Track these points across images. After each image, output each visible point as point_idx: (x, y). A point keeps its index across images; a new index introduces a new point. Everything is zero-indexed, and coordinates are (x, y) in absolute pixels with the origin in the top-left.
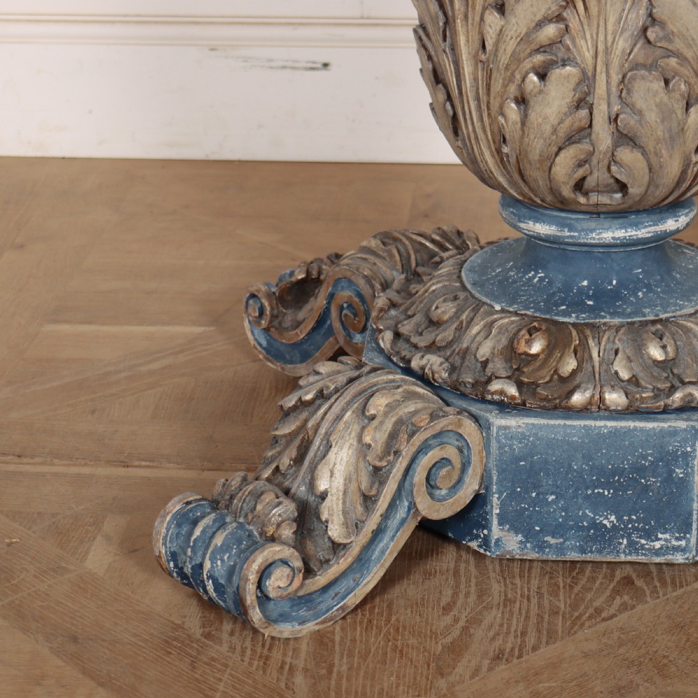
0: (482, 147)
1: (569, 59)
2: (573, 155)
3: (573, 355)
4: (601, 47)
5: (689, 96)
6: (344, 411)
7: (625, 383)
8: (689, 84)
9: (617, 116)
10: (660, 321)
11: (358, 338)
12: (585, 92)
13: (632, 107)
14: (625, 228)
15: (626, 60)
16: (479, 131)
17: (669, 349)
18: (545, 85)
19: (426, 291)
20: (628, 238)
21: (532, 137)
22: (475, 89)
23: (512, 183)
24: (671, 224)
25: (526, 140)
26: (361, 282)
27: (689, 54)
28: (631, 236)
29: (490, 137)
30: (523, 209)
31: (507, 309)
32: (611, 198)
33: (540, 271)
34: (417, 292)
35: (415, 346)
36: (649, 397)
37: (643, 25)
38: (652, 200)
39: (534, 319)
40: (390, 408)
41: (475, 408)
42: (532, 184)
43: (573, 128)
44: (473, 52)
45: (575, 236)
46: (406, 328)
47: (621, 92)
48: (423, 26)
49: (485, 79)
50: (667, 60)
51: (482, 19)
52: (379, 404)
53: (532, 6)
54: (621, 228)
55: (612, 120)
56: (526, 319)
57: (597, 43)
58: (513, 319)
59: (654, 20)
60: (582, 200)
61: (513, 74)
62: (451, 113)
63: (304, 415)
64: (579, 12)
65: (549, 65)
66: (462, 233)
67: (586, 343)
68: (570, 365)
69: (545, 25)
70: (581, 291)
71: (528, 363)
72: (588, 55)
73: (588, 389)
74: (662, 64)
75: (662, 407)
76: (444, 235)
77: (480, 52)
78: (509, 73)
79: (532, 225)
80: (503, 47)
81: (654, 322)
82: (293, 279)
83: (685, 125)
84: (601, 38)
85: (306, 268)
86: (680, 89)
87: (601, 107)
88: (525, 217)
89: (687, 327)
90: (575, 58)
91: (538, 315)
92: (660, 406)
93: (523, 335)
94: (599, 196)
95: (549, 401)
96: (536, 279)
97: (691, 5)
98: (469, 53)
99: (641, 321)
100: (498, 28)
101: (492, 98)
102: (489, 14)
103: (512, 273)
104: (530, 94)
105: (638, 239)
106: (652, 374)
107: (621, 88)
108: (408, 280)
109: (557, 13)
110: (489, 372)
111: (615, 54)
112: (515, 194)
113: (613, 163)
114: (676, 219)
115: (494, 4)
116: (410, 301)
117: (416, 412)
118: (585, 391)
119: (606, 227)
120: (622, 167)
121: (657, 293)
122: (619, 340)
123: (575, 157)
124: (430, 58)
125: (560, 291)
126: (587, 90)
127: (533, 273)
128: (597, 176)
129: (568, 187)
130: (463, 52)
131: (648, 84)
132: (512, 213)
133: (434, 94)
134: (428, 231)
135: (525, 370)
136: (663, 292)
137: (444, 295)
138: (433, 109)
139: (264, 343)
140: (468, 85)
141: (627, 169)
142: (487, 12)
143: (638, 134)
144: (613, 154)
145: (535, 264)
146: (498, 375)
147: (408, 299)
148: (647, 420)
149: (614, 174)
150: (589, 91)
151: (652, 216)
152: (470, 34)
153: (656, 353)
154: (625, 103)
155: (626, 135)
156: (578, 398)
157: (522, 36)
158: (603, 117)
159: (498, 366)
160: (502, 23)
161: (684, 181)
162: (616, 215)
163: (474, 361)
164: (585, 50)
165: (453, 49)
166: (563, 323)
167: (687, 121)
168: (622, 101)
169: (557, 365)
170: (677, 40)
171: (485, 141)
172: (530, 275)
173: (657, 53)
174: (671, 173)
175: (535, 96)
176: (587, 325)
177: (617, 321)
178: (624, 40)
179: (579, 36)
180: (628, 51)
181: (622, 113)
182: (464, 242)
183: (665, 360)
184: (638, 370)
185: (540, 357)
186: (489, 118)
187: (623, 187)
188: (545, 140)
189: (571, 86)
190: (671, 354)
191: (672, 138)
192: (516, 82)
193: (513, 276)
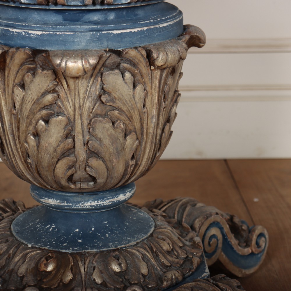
0: (17, 159)
1: (60, 112)
2: (65, 163)
3: (70, 271)
4: (77, 106)
5: (126, 130)
7: (99, 286)
8: (125, 124)
9: (88, 142)
10: (118, 250)
12: (70, 129)
13: (96, 137)
14: (97, 200)
15: (91, 112)
16: (15, 151)
17: (123, 265)
18: (48, 126)
20: (98, 205)
21: (43, 154)
22: (11, 128)
23: (34, 178)
24: (122, 197)
25: (40, 155)
27: (124, 109)
28: (101, 204)
29: (21, 154)
30: (42, 191)
31: (35, 246)
32: (88, 185)
33: (53, 224)
37: (99, 94)
38: (110, 185)
39: (50, 251)
42: (45, 179)
43: (64, 149)
44: (9, 109)
45: (70, 205)
47: (89, 129)
49: (16, 123)
50: (113, 112)
51: (13, 92)
53: (39, 84)
54: (95, 200)
55: (85, 144)
56: (45, 251)
57: (75, 104)
58: (38, 252)
59: (105, 91)
60: (72, 186)
61: (31, 121)
64: (64, 88)
65: (50, 115)
66: (16, 202)
67: (77, 264)
68: (69, 277)
69: (47, 94)
70: (75, 234)
71: (46, 277)
72: (71, 110)
73: (79, 290)
74: (110, 114)
76: (6, 204)
77: (13, 109)
78: (29, 120)
79: (47, 200)
80: (25, 106)
81: (114, 251)
83: (125, 146)
84: (77, 101)
86: (120, 127)
87: (79, 137)
88: (43, 196)
89: (132, 253)
90: (63, 112)
91: (52, 249)
93: (43, 261)
94: (82, 184)
96: (51, 229)
97: (124, 83)
98: (7, 110)
99: (107, 250)
100: (22, 96)
101: (20, 133)
102: (17, 89)
104: (40, 131)
105: (104, 206)
106: (114, 279)
107: (89, 127)
109: (53, 88)
110: (24, 283)
111: (85, 109)
112: (37, 184)
113: (87, 167)
114: (124, 194)
115: (19, 84)
119: (87, 200)
120: (92, 168)
121: (116, 234)
122: (95, 262)
123: (67, 164)
125: (64, 235)
126: (71, 129)
127: (49, 225)
128: (79, 174)
129: (64, 179)
130: (4, 109)
131: (103, 125)
132: (37, 193)
135: (45, 280)
136: (119, 233)
137: (1, 239)
140: (7, 127)
141: (95, 169)
142: (15, 88)
143: (100, 151)
144: (87, 162)
145: (50, 221)
146: (29, 284)
149: (88, 173)
150: (72, 129)
151: (112, 193)
152: (7, 100)
153: (116, 268)
154: (92, 135)
155: (93, 152)
157: (35, 100)
158: (80, 143)
159: (30, 279)
160: (24, 94)
161: (126, 175)
162: (92, 193)
163: (16, 276)
164: (69, 107)
166: (65, 253)
167: (125, 144)
168: (90, 134)
169: (61, 277)
170: (117, 101)
171: (18, 156)
172: (48, 226)
173: (108, 108)
174: (119, 171)
175: (44, 132)
176: (78, 253)
177: (94, 251)
178: (89, 102)
179: (65, 100)
180: (92, 108)
181: (90, 140)
182: (17, 207)
183: (120, 272)
184: (106, 278)
185: (53, 273)
186: (19, 144)
187: (94, 179)
188: (50, 155)
189: (63, 126)
190: (124, 268)
191: (118, 153)
192: (33, 125)
193: (39, 227)
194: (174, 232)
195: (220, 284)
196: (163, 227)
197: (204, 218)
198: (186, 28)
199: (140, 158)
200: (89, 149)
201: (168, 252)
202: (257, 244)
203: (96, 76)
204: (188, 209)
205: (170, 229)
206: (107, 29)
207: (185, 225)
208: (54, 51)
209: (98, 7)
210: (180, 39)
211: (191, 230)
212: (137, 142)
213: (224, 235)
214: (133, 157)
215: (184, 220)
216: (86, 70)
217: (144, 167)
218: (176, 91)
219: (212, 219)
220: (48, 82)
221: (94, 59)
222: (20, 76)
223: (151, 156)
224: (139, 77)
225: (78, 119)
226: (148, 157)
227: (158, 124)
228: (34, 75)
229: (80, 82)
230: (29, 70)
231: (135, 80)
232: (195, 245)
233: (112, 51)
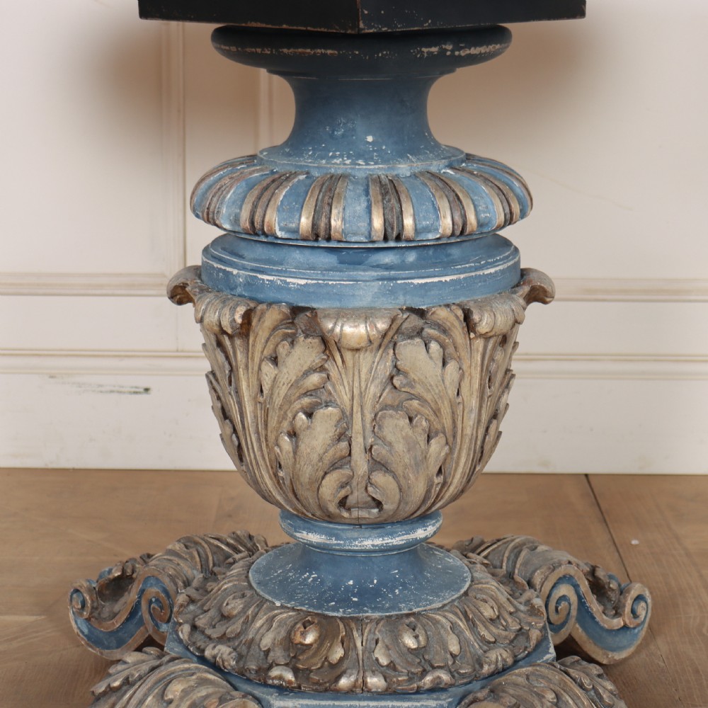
0: (262, 471)
1: (331, 401)
2: (336, 479)
3: (340, 645)
4: (356, 392)
5: (429, 430)
6: (146, 696)
7: (385, 668)
8: (429, 421)
9: (371, 447)
10: (413, 614)
11: (164, 627)
12: (345, 427)
13: (383, 439)
14: (383, 537)
15: (377, 402)
16: (259, 458)
17: (421, 638)
18: (311, 422)
19: (219, 590)
20: (385, 545)
21: (302, 463)
22: (255, 424)
23: (287, 500)
24: (420, 533)
25: (298, 466)
26: (167, 581)
27: (428, 397)
28: (388, 543)
29: (268, 464)
30: (298, 521)
31: (286, 605)
32: (369, 513)
33: (314, 573)
34: (212, 590)
35: (209, 637)
36: (404, 680)
37: (390, 374)
38: (403, 514)
39: (309, 613)
40: (185, 693)
41: (258, 692)
42: (305, 502)
43: (335, 457)
44: (253, 395)
45: (341, 544)
46: (201, 622)
47: (374, 428)
48: (213, 373)
49: (263, 416)
50: (410, 402)
51: (260, 369)
52: (176, 689)
53: (299, 359)
54: (379, 537)
55: (367, 450)
56: (302, 613)
57: (353, 388)
58: (290, 614)
59: (399, 370)
60: (346, 514)
61: (285, 413)
62: (236, 443)
63: (113, 699)
64: (338, 364)
65: (315, 406)
66: (253, 537)
67: (350, 633)
68: (338, 653)
69: (310, 374)
70: (348, 588)
71: (303, 652)
72: (346, 398)
73: (353, 674)
74: (407, 405)
75: (416, 689)
76: (238, 539)
77: (259, 395)
78: (282, 412)
79: (305, 535)
80: (277, 391)
81: (408, 615)
82: (111, 577)
83: (427, 453)
84: (356, 384)
85: (121, 567)
86: (422, 425)
87: (358, 440)
88: (300, 528)
89: (435, 619)
90: (335, 400)
91: (312, 610)
92: (414, 688)
93: (299, 628)
94: (360, 512)
95: (321, 684)
96: (311, 579)
97: (428, 359)
98: (250, 396)
99: (397, 615)
100: (273, 376)
101: (269, 432)
102: (266, 365)
103: (291, 574)
104: (300, 429)
105: (393, 546)
106: (406, 659)
107: (373, 424)
108: (205, 579)
109: (320, 365)
110: (270, 660)
111: (368, 397)
112: (291, 510)
113: (369, 485)
114: (425, 528)
115: (269, 357)
116: (206, 597)
117: (207, 697)
118: (350, 676)
119: (367, 536)
120: (377, 488)
121: (411, 590)
122: (379, 631)
123: (338, 480)
124: (219, 398)
125: (330, 589)
127: (308, 574)
128: (357, 496)
129: (334, 504)
130: (245, 395)
131: (396, 421)
132: (290, 524)
133: (222, 427)
134: (224, 535)
135: (301, 657)
136: (415, 589)
137: (234, 593)
138: (222, 439)
139: (86, 631)
140: (250, 422)
141: (381, 489)
142: (264, 363)
143: (389, 461)
144: (369, 477)
145: (310, 567)
146: (278, 663)
147: (205, 596)
148: (403, 700)
149: (371, 494)
150: (348, 427)
151: (405, 527)
152: (251, 380)
153: (410, 642)
154: (378, 436)
155: (379, 462)
156: (344, 682)
157: (292, 382)
158: (360, 448)
159: (278, 654)
160: (276, 372)
161: (429, 498)
162: (375, 526)
163: (258, 650)
164: (343, 394)
165: (237, 392)
166: (332, 617)
167: (429, 451)
168: (375, 435)
169: (327, 653)
170: (418, 386)
171: (264, 467)
173: (402, 396)
174: (418, 492)
175: (304, 431)
176: (352, 618)
177: (377, 615)
178: (375, 386)
179: (339, 383)
180: (379, 395)
181: (375, 444)
182: (254, 544)
183: (418, 648)
184: (395, 657)
185: (313, 647)
186: (267, 448)
187: (379, 504)
188: (313, 466)
189: (334, 422)
190: (423, 643)
191: (417, 465)
192: (288, 420)
193: (292, 576)
194: (501, 589)
195: (571, 671)
196: (483, 581)
197: (550, 568)
198: (524, 273)
199: (450, 474)
200: (372, 458)
201: (492, 620)
202: (633, 612)
203: (387, 347)
204: (523, 554)
205: (495, 584)
206: (404, 276)
207: (518, 578)
208: (324, 310)
209: (392, 244)
210: (515, 292)
211: (527, 588)
212: (447, 448)
213: (580, 598)
214: (440, 471)
215: (516, 571)
216: (372, 339)
217: (456, 487)
218: (508, 371)
219: (561, 571)
220: (314, 355)
221: (383, 323)
222: (271, 346)
223: (468, 471)
224: (451, 350)
225: (357, 412)
226: (462, 472)
227: (479, 421)
228: (292, 343)
229: (361, 356)
230: (286, 336)
231: (446, 354)
232: (533, 611)
233: (412, 310)
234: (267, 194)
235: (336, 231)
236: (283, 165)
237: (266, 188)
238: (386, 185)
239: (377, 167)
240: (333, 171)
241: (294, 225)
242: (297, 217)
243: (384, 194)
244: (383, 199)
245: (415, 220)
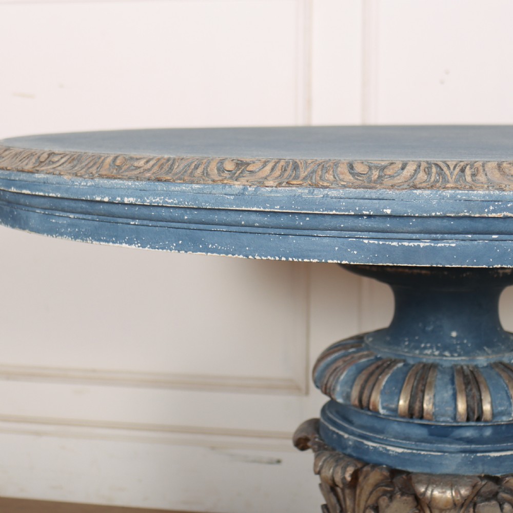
48: (327, 506)
115: (372, 506)
203: (468, 507)
206: (482, 449)
208: (416, 474)
209: (473, 423)
216: (457, 503)
220: (408, 509)
221: (466, 490)
222: (373, 498)
228: (391, 498)
230: (385, 493)
233: (489, 478)
234: (373, 379)
235: (428, 413)
236: (385, 352)
237: (371, 374)
238: (468, 376)
239: (460, 358)
240: (424, 360)
241: (393, 406)
242: (396, 399)
243: (467, 384)
244: (466, 388)
245: (492, 406)
